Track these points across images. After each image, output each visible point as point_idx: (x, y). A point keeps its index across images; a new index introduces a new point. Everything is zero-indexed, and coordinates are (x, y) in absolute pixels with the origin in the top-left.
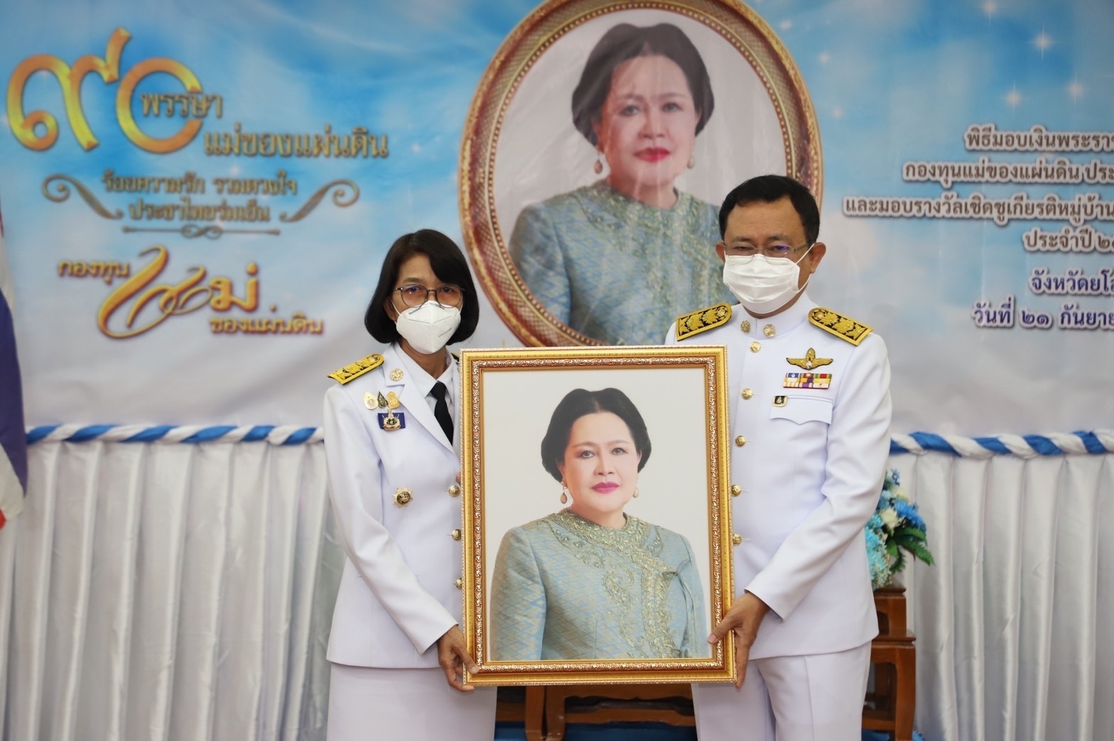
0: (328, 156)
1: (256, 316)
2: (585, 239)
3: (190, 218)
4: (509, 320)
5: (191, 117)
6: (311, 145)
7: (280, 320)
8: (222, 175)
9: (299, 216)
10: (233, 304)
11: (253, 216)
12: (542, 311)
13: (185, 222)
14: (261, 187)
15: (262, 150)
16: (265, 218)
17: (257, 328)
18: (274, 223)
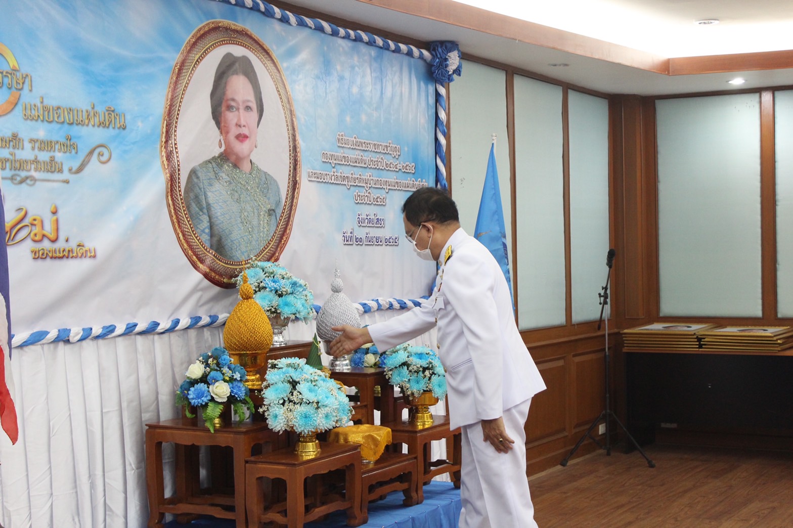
0: (94, 126)
1: (57, 246)
2: (216, 191)
3: (15, 170)
4: (183, 245)
5: (13, 89)
6: (84, 118)
7: (70, 248)
8: (35, 137)
9: (80, 169)
10: (44, 236)
11: (53, 169)
12: (198, 238)
13: (13, 172)
14: (57, 147)
15: (56, 119)
16: (60, 171)
17: (58, 255)
18: (66, 175)
